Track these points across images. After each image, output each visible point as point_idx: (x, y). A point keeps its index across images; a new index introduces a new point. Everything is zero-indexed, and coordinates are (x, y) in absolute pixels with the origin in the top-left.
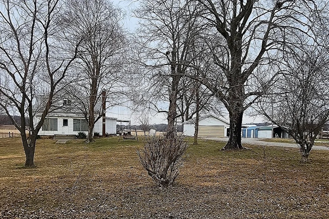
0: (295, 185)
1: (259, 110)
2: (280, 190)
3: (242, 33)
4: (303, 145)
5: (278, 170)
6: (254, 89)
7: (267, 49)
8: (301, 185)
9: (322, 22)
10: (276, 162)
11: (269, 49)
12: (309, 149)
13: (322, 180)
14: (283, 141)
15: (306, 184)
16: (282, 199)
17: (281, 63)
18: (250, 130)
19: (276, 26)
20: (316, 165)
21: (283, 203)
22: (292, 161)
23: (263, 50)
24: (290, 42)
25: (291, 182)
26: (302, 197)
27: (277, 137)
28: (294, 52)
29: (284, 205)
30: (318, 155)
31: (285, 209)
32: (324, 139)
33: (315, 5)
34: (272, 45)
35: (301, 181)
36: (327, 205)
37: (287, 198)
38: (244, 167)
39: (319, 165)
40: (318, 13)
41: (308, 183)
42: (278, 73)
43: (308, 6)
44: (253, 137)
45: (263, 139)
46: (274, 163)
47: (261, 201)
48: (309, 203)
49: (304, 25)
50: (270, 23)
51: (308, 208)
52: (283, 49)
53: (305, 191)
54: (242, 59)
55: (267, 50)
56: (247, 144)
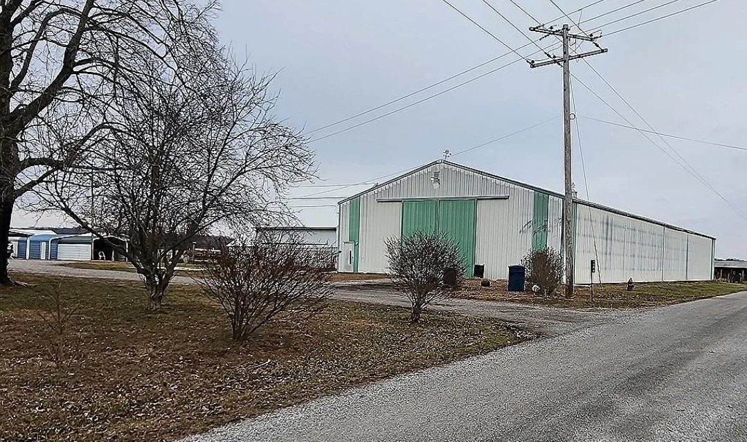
0: (128, 363)
1: (52, 199)
2: (94, 377)
3: (12, 20)
4: (152, 277)
5: (95, 331)
6: (39, 151)
7: (75, 69)
8: (142, 361)
9: (192, 46)
10: (94, 313)
11: (81, 71)
12: (164, 284)
13: (187, 346)
14: (114, 268)
15: (154, 357)
16: (98, 398)
17: (109, 105)
18: (39, 242)
19: (96, 26)
20: (176, 315)
21: (99, 407)
22: (128, 310)
23: (67, 71)
24: (129, 68)
25: (121, 356)
26: (142, 387)
27: (102, 258)
28: (138, 91)
29: (101, 411)
30: (182, 294)
31: (102, 419)
32: (197, 263)
33: (179, 9)
34: (89, 65)
35: (142, 353)
36: (192, 397)
37: (109, 393)
38: (9, 330)
39: (183, 314)
40: (184, 26)
41: (158, 354)
42: (102, 126)
43: (166, 7)
44: (47, 259)
45: (68, 262)
46: (88, 316)
47: (42, 410)
48: (156, 398)
49: (158, 41)
50: (84, 17)
51: (153, 409)
52: (115, 79)
53: (149, 374)
54: (11, 79)
55: (77, 73)
56: (26, 273)
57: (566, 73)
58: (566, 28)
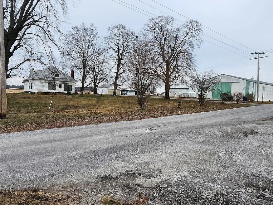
57: (258, 61)
58: (258, 52)
